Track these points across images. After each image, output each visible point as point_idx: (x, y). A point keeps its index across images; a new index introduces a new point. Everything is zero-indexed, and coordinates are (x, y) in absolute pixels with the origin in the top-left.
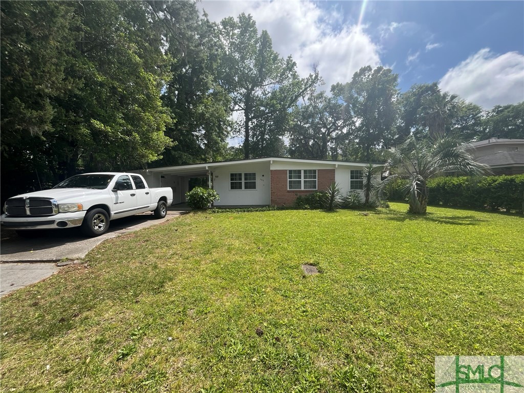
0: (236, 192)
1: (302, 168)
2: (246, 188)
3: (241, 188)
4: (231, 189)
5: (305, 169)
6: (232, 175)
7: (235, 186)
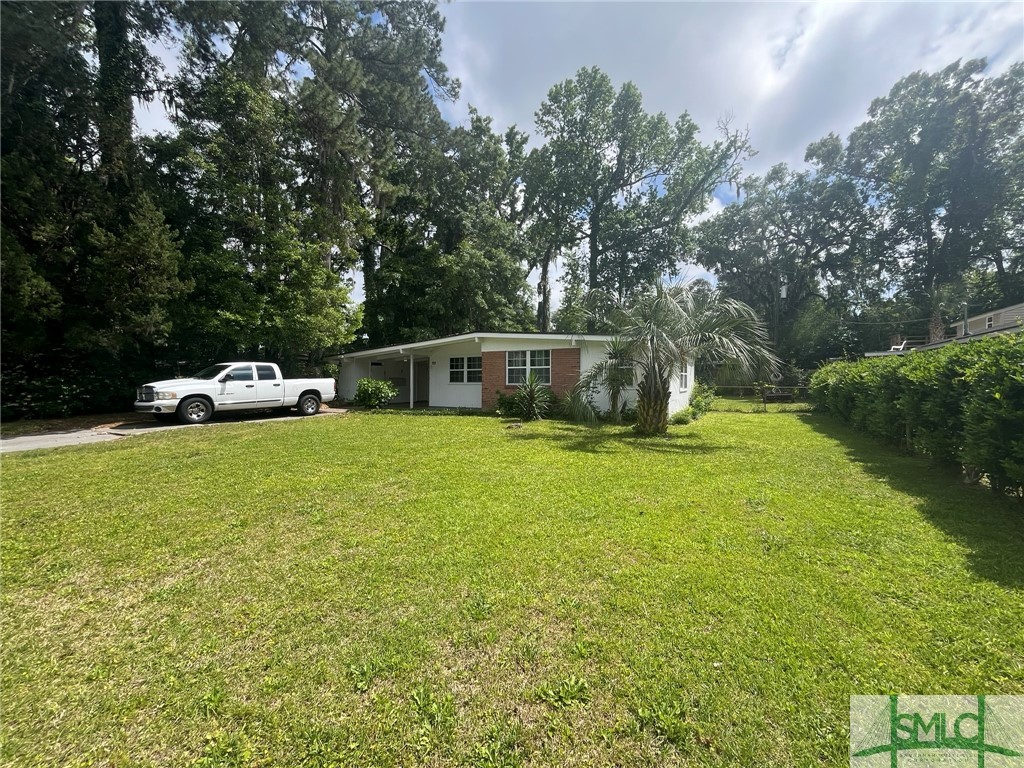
0: (457, 386)
1: (528, 348)
2: (469, 380)
3: (462, 381)
4: (451, 381)
5: (534, 349)
6: (452, 360)
7: (455, 377)
